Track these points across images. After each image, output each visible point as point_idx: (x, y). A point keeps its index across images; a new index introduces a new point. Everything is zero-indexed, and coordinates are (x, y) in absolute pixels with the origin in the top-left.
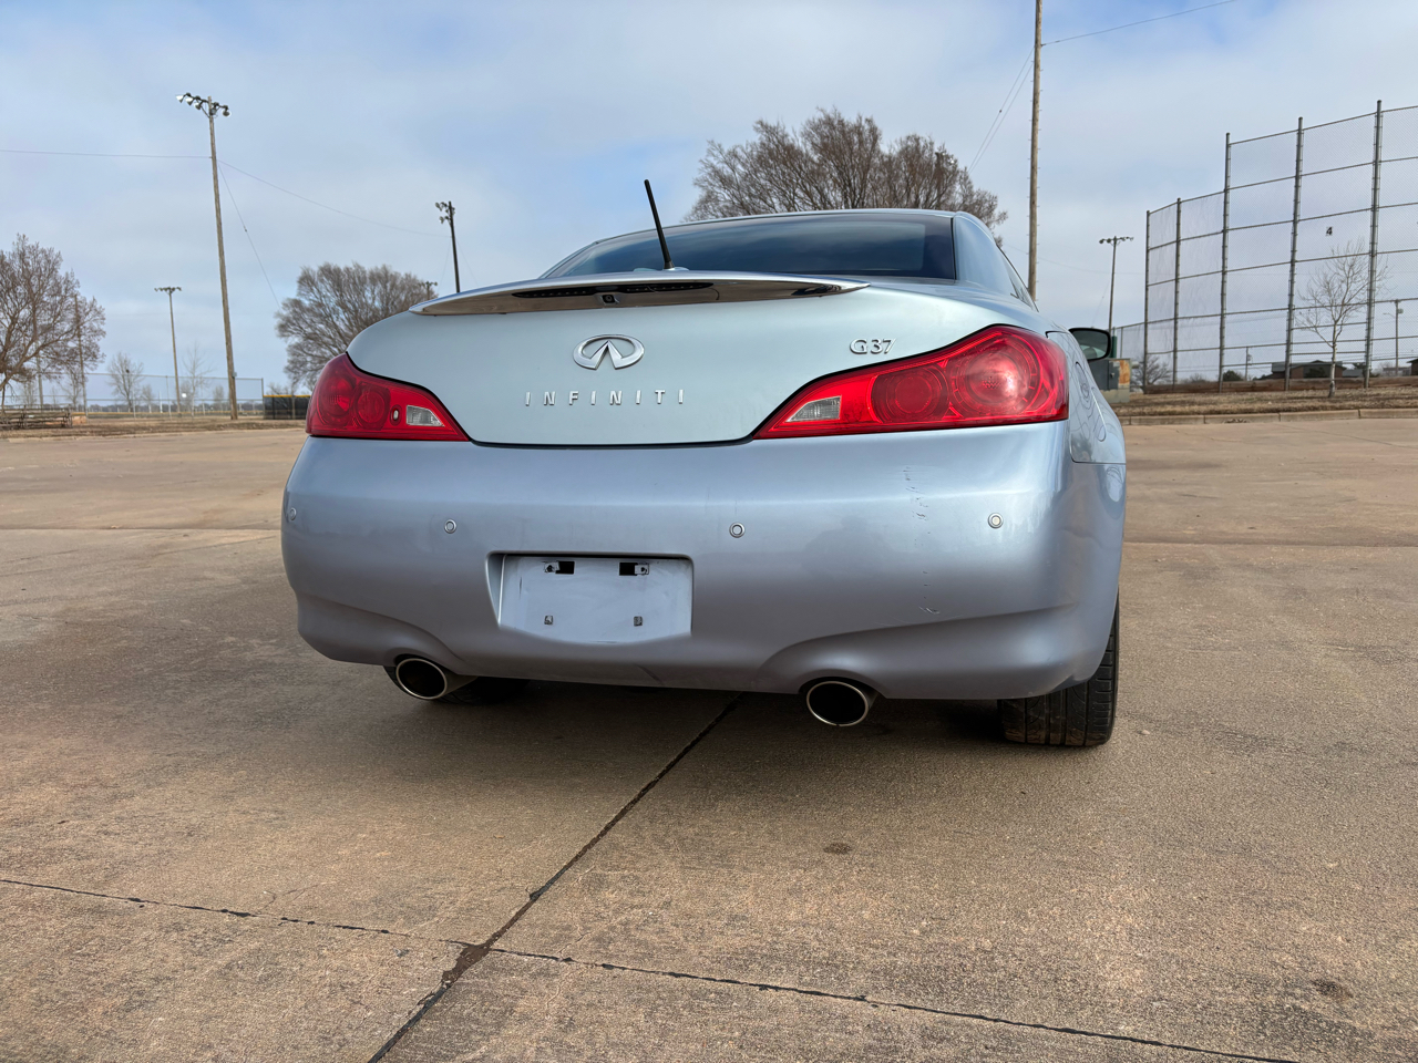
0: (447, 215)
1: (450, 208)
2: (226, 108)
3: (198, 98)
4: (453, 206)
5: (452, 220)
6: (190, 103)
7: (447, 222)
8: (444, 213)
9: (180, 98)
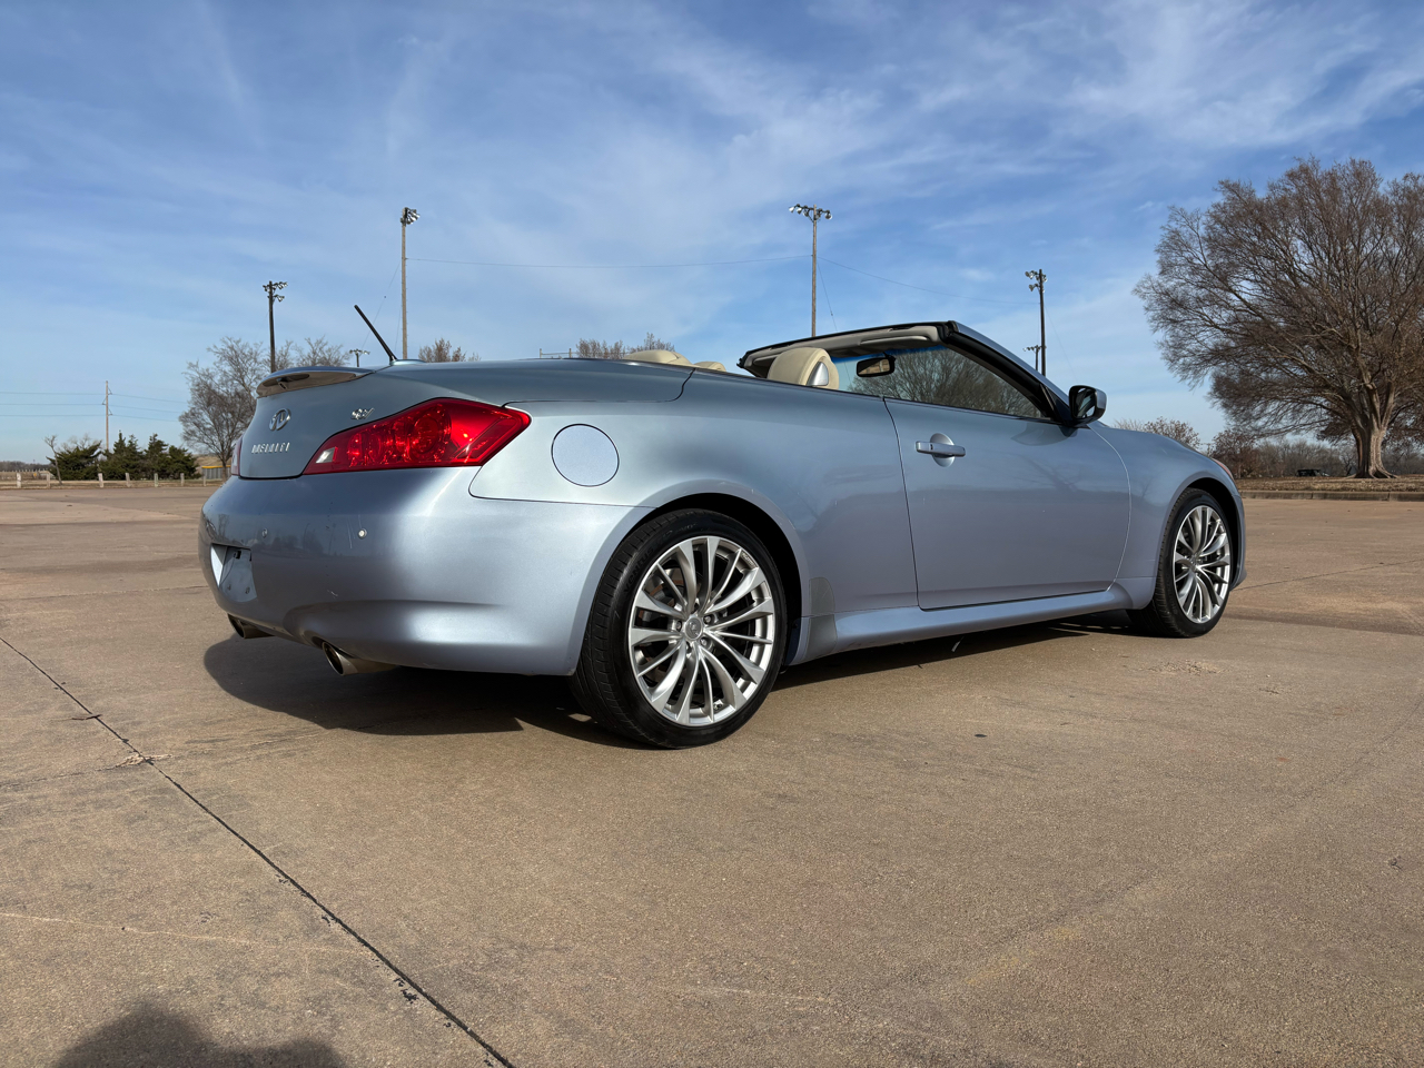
0: (1037, 282)
1: (1041, 275)
2: (828, 212)
3: (806, 207)
4: (1043, 273)
5: (1041, 287)
6: (799, 212)
7: (1036, 290)
8: (1035, 281)
9: (791, 209)
